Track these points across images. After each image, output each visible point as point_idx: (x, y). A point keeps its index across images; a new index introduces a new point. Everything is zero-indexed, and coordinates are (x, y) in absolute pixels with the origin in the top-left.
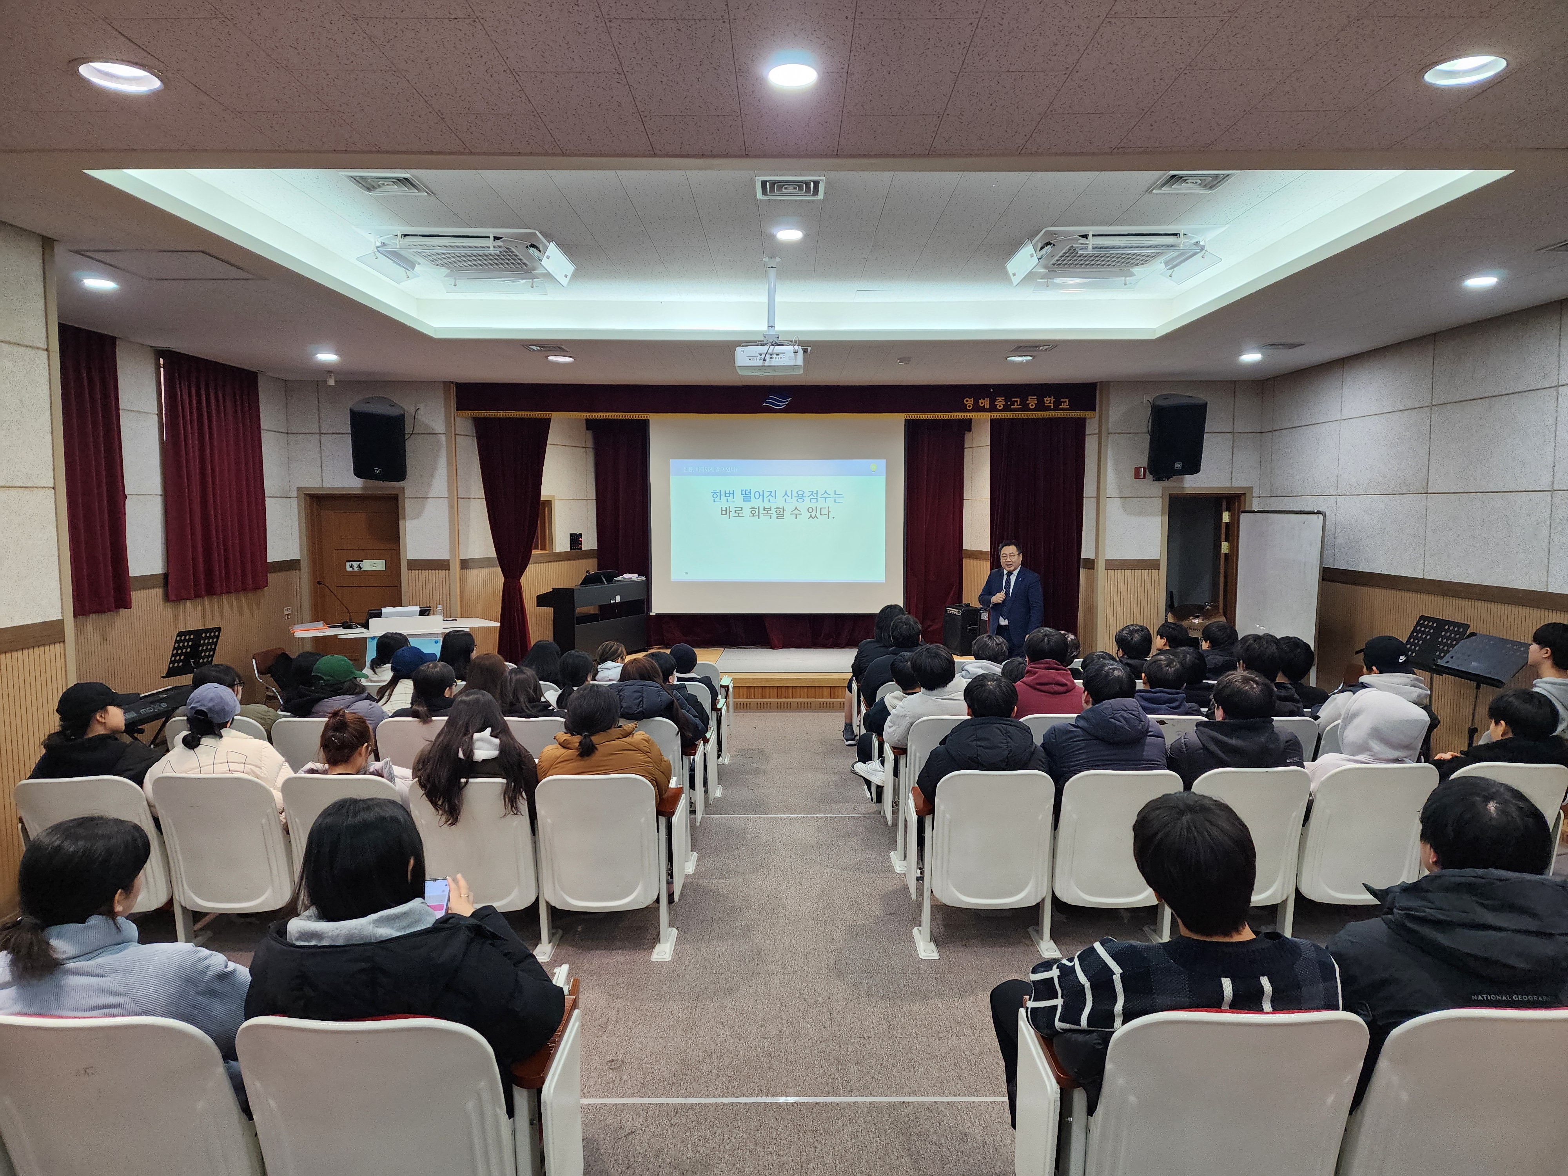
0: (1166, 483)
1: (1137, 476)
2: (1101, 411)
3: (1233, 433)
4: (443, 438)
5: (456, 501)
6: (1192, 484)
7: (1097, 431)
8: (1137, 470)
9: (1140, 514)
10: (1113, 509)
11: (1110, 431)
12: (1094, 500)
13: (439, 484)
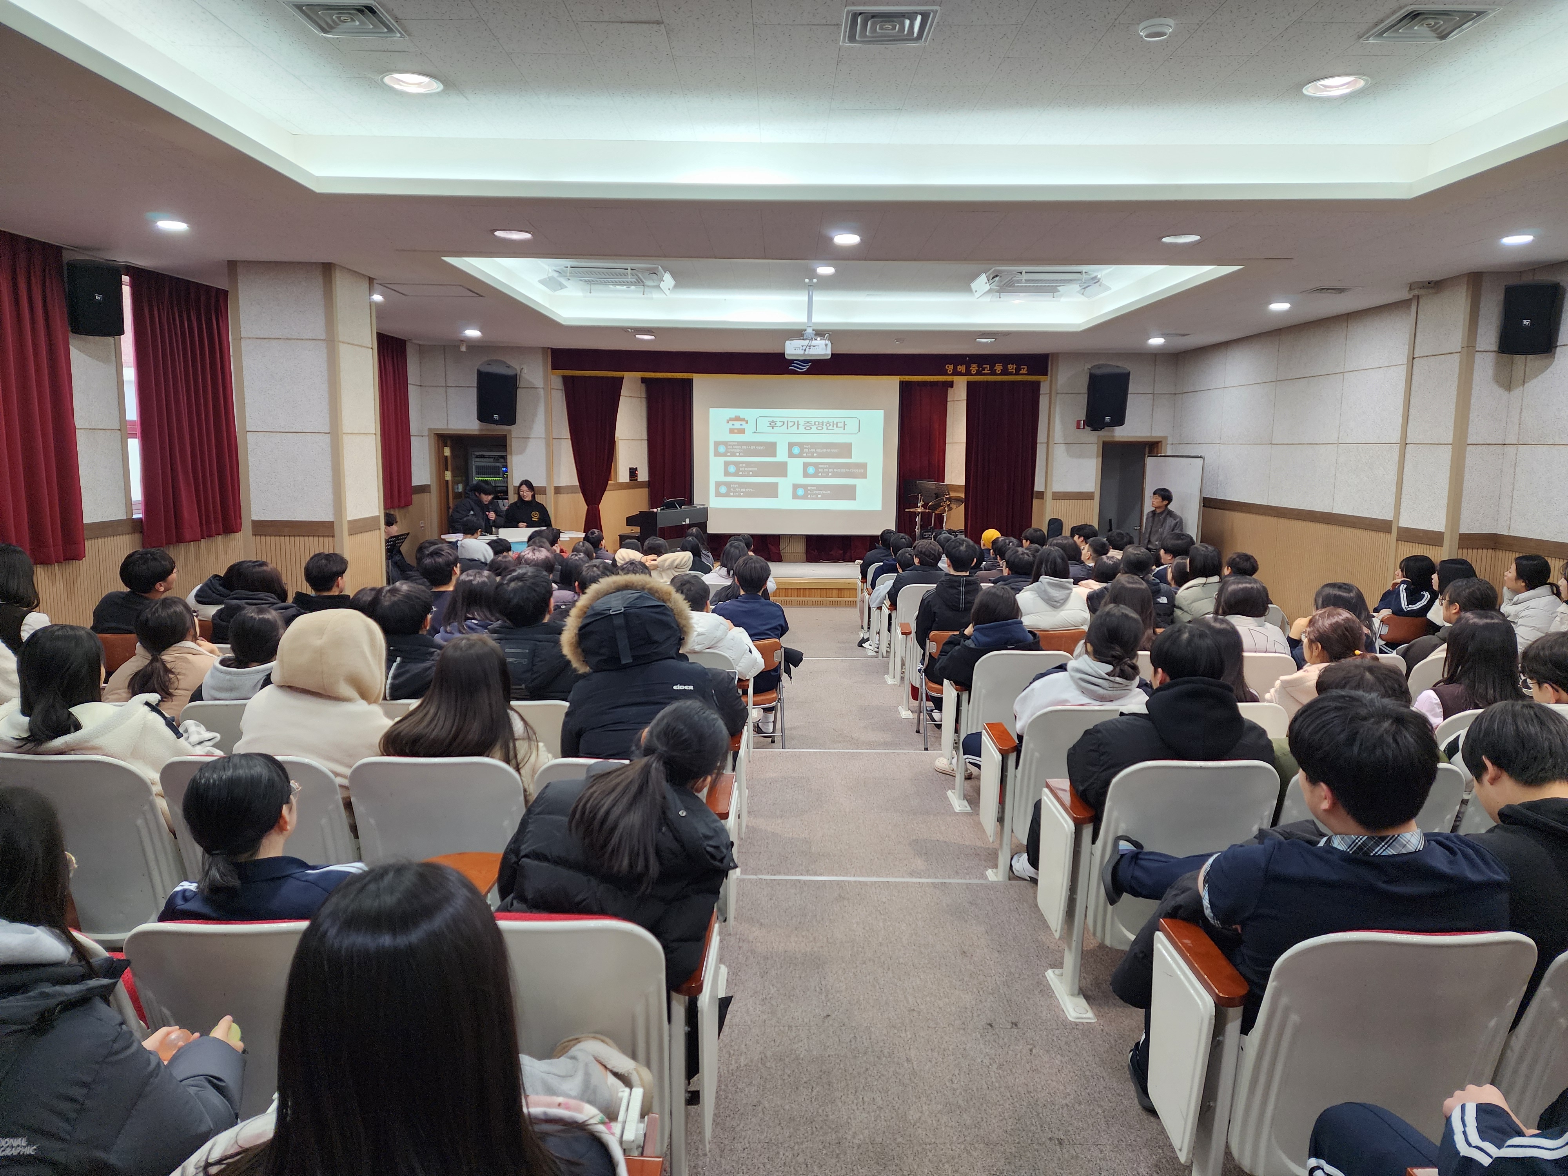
0: (1101, 433)
1: (1078, 427)
2: (1051, 376)
3: (1153, 394)
4: (542, 392)
5: (550, 441)
6: (1121, 433)
7: (1048, 392)
8: (1078, 422)
9: (1080, 457)
10: (1059, 453)
11: (1059, 392)
12: (1045, 445)
13: (539, 428)
